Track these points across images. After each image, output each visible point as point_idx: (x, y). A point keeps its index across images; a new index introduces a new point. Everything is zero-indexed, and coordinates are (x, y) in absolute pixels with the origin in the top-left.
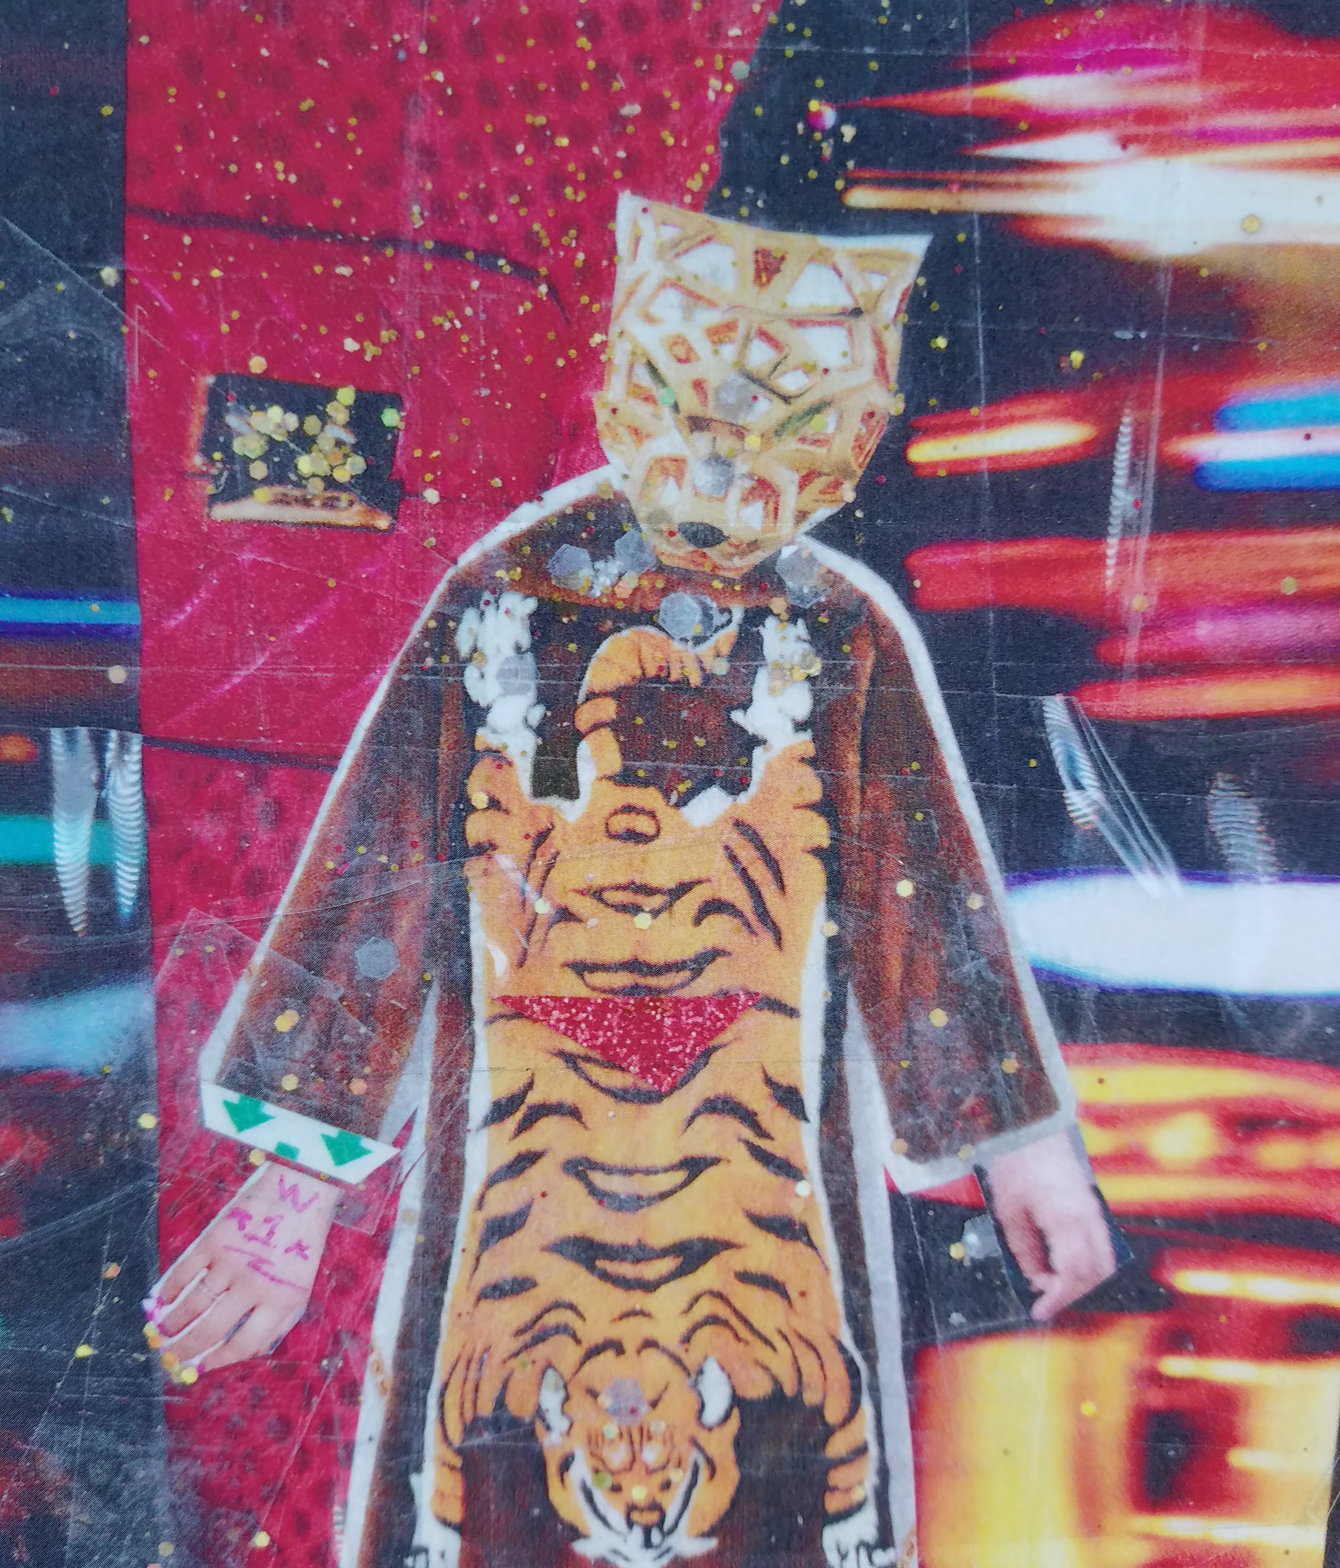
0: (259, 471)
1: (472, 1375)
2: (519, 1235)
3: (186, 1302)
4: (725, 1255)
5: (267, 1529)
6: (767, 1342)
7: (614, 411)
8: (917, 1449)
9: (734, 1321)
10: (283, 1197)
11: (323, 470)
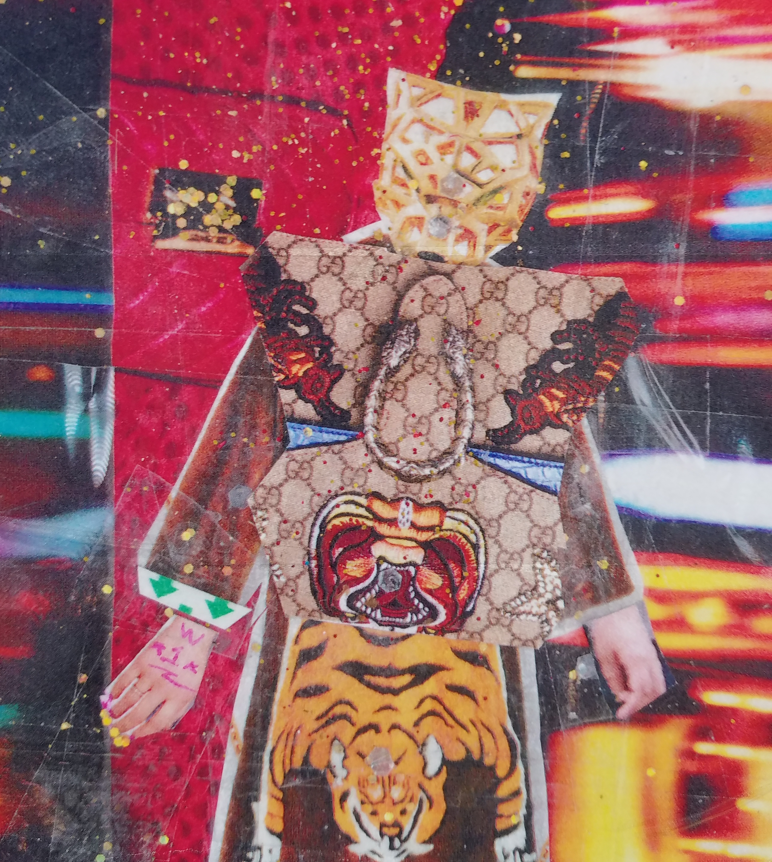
0: (182, 223)
1: (290, 744)
2: (320, 660)
3: (125, 697)
4: (441, 674)
5: (167, 834)
6: (463, 726)
7: (384, 192)
8: (550, 795)
9: (445, 715)
10: (184, 636)
11: (218, 222)
